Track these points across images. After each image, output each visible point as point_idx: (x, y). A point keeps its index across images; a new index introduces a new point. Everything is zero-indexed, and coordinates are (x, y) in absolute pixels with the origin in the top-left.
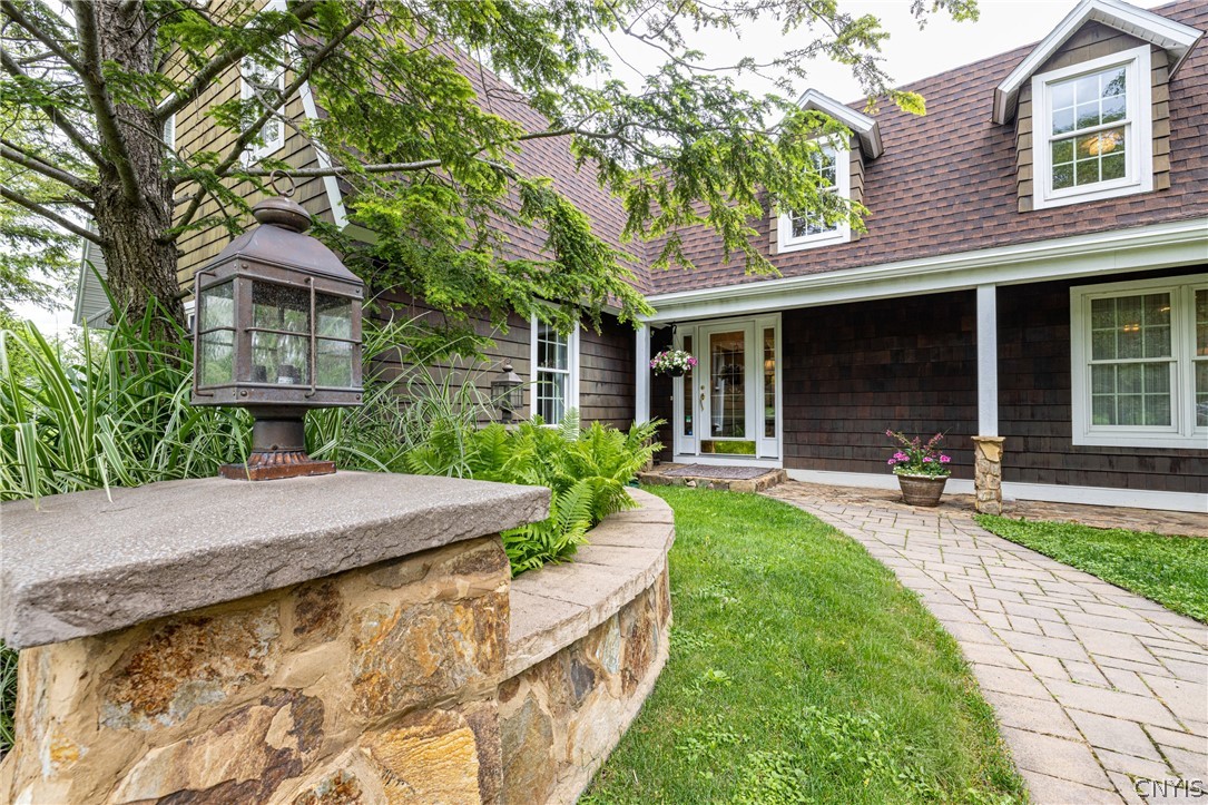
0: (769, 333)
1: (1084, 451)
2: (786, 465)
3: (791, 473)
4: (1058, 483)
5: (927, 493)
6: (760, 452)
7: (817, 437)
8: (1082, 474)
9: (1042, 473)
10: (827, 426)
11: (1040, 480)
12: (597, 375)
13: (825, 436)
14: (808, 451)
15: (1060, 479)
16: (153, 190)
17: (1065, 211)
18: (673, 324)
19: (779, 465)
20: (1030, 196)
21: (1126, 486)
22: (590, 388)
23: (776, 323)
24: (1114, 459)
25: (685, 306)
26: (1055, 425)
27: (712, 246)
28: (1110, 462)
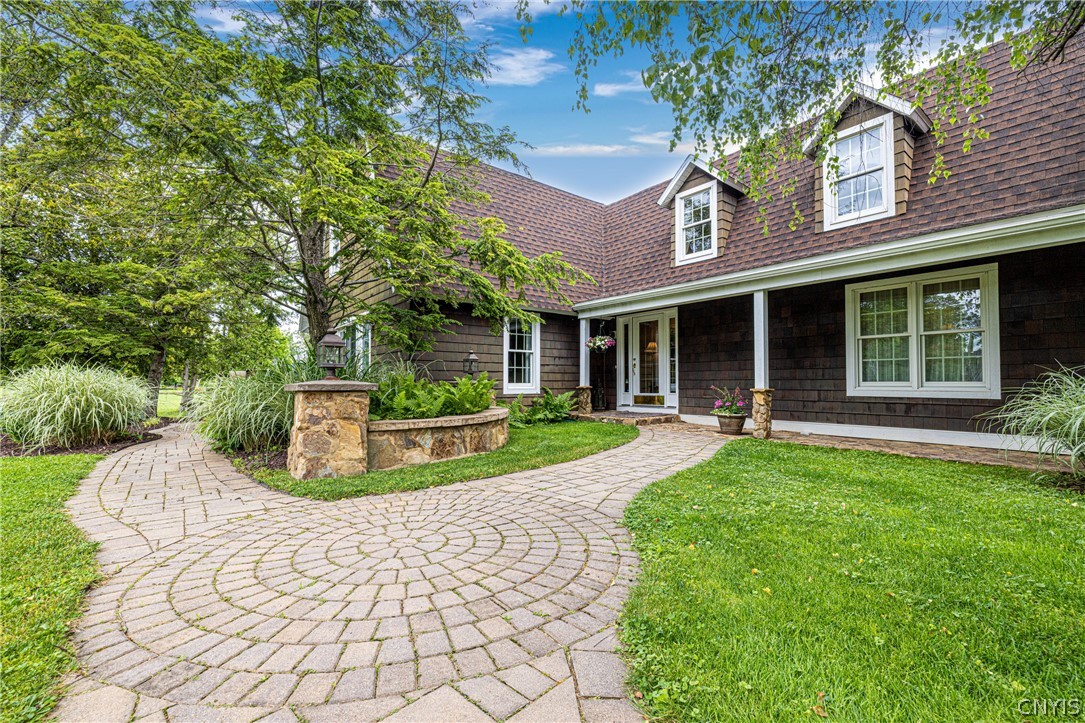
0: (672, 321)
1: (853, 400)
2: (680, 412)
3: (683, 417)
4: (838, 423)
5: (729, 425)
6: (667, 404)
7: (698, 392)
8: (853, 416)
9: (829, 416)
10: (704, 384)
11: (828, 420)
12: (556, 353)
13: (702, 391)
14: (692, 402)
15: (839, 419)
16: (321, 296)
17: (843, 231)
18: (615, 317)
19: (675, 412)
20: (821, 222)
21: (879, 425)
22: (548, 361)
23: (674, 313)
24: (872, 405)
25: (623, 304)
26: (837, 382)
27: (642, 262)
28: (869, 408)
